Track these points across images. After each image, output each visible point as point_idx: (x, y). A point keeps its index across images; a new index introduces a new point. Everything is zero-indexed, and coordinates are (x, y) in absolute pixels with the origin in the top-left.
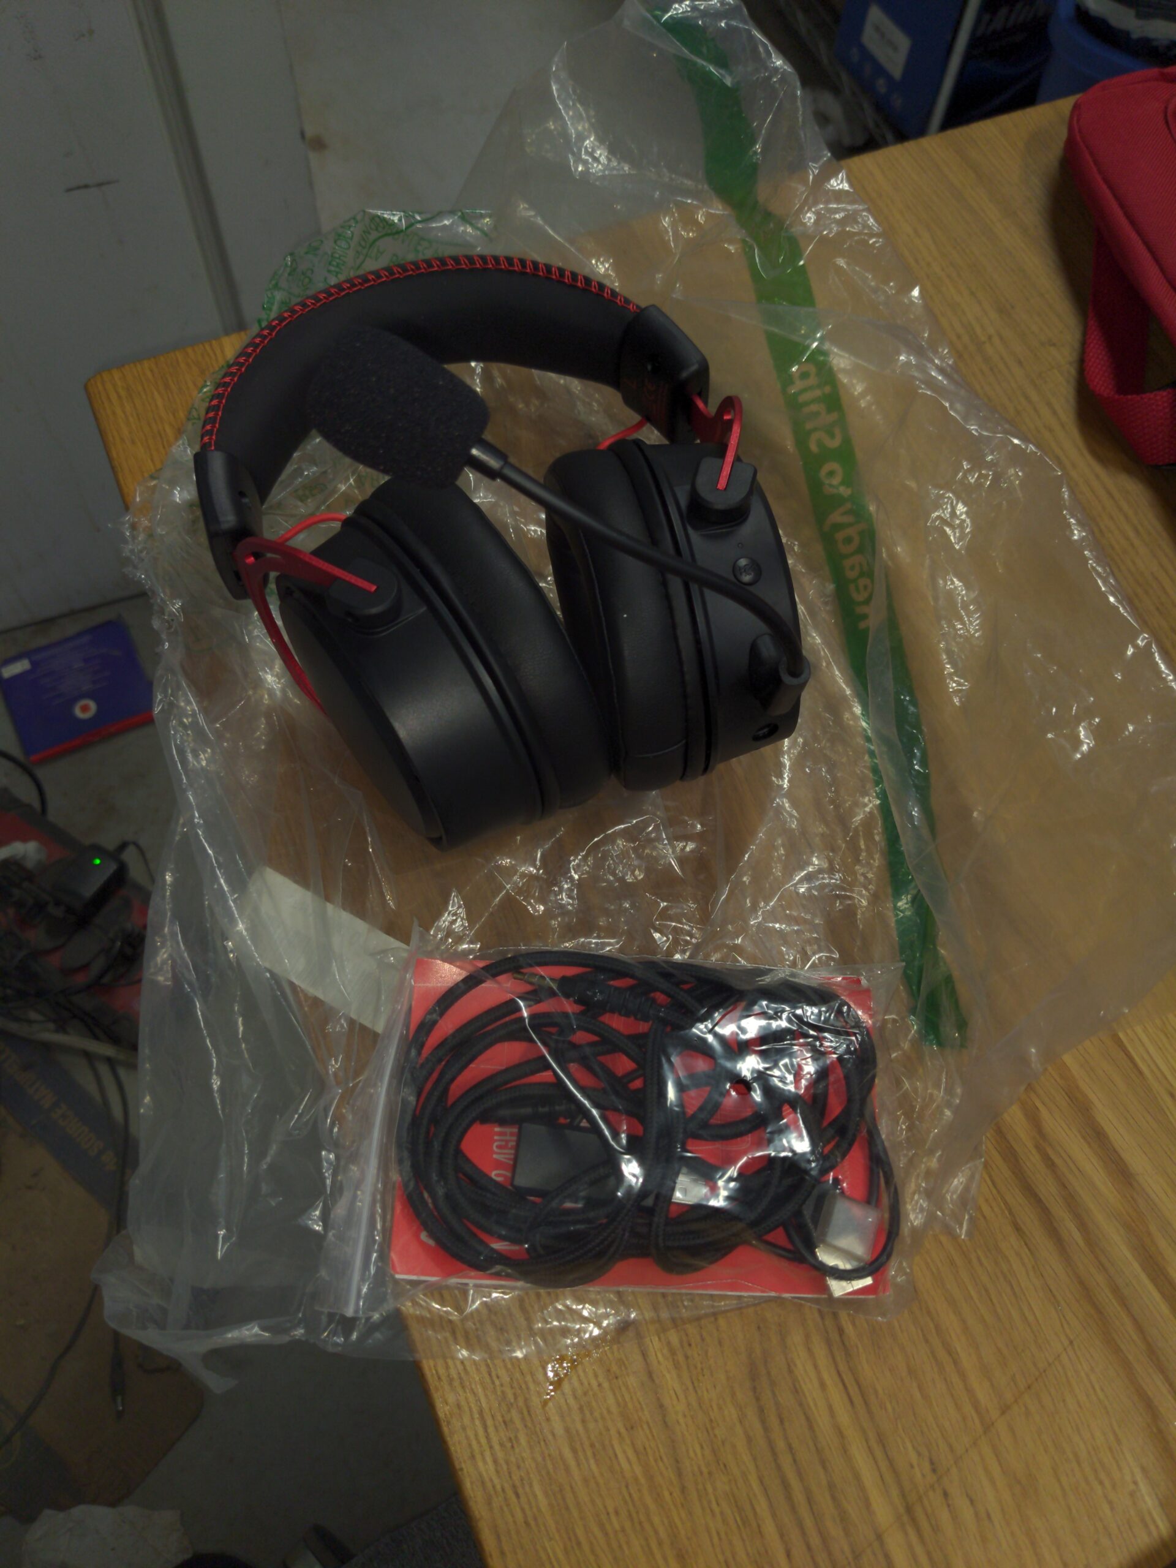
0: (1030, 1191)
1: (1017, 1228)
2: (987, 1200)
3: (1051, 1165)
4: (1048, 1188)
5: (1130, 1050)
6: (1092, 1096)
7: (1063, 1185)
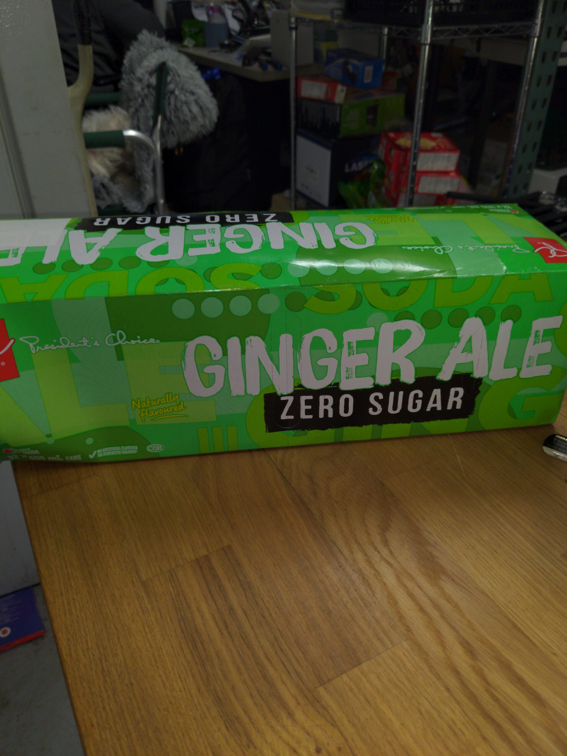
0: (487, 716)
1: (484, 738)
2: (463, 724)
3: (497, 700)
4: (497, 714)
5: (525, 632)
6: (511, 659)
7: (505, 710)
